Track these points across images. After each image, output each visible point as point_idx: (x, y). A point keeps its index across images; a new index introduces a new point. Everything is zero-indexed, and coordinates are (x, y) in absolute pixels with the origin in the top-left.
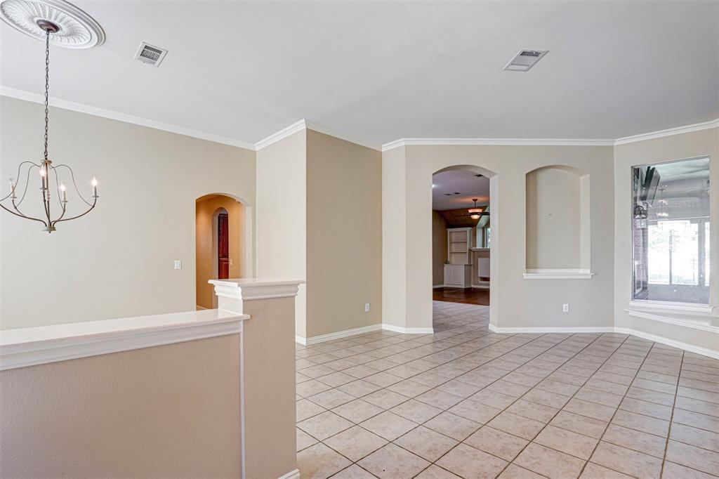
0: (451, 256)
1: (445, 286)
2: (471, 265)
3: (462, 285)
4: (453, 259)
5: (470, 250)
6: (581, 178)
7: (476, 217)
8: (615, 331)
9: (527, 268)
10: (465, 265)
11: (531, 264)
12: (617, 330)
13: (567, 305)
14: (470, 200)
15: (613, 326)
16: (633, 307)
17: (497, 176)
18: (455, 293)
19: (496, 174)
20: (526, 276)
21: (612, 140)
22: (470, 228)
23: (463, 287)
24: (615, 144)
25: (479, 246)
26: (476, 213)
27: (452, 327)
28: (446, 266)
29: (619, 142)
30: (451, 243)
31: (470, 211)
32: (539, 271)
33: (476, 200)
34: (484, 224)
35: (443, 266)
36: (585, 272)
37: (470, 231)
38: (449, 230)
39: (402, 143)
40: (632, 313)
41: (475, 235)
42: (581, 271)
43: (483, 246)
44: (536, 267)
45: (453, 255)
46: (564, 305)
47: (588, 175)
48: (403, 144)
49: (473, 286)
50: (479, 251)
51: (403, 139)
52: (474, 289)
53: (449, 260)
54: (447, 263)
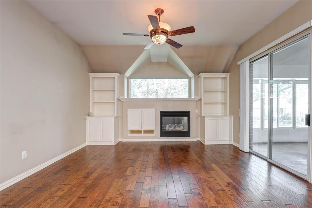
1: (87, 144)
2: (118, 117)
22: (118, 75)
28: (89, 119)
38: (92, 75)
45: (95, 105)
53: (91, 111)
54: (89, 115)
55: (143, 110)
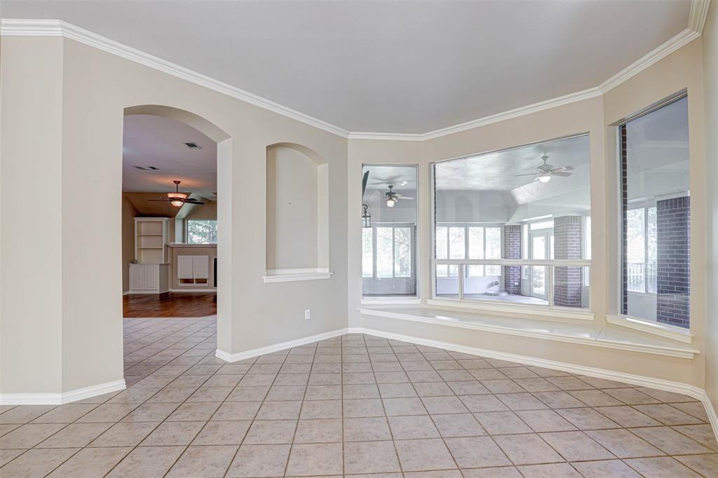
0: (139, 254)
1: (130, 293)
2: (168, 265)
3: (156, 289)
4: (142, 257)
5: (167, 246)
6: (318, 166)
7: (178, 204)
8: (350, 332)
9: (267, 269)
10: (161, 265)
11: (271, 264)
12: (351, 330)
13: (309, 311)
14: (169, 181)
15: (347, 327)
16: (364, 305)
17: (231, 138)
18: (147, 303)
19: (230, 137)
20: (266, 279)
21: (347, 132)
22: (166, 218)
23: (158, 292)
24: (349, 138)
25: (178, 241)
26: (179, 199)
27: (159, 366)
28: (132, 266)
29: (353, 136)
30: (140, 236)
31: (170, 195)
32: (278, 271)
33: (179, 182)
34: (184, 216)
35: (129, 267)
36: (323, 271)
37: (167, 222)
38: (137, 219)
39: (53, 28)
40: (364, 311)
41: (173, 227)
42: (319, 270)
43: (184, 241)
44: (275, 268)
45: (142, 251)
46: (306, 312)
47: (328, 164)
48: (58, 32)
49: (170, 290)
50: (179, 247)
51: (57, 22)
52: (173, 294)
53: (136, 258)
54: (133, 263)
55: (195, 256)
